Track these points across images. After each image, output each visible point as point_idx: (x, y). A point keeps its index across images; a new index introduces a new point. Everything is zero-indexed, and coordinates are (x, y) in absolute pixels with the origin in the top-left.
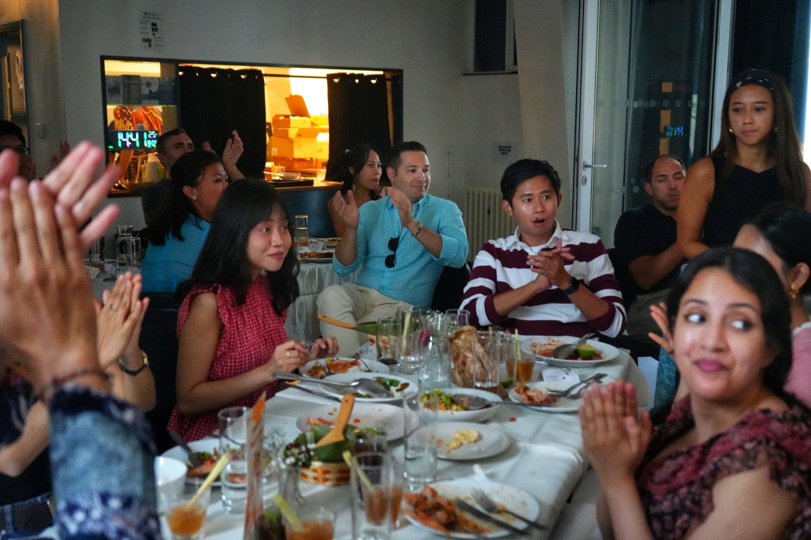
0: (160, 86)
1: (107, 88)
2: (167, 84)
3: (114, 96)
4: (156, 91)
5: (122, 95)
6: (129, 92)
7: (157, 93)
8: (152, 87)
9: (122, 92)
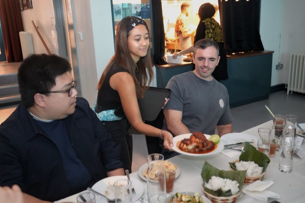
0: (142, 9)
1: (114, 11)
2: (145, 7)
3: (118, 16)
4: (140, 11)
5: (122, 15)
6: (125, 12)
7: (140, 12)
8: (137, 9)
9: (122, 13)
